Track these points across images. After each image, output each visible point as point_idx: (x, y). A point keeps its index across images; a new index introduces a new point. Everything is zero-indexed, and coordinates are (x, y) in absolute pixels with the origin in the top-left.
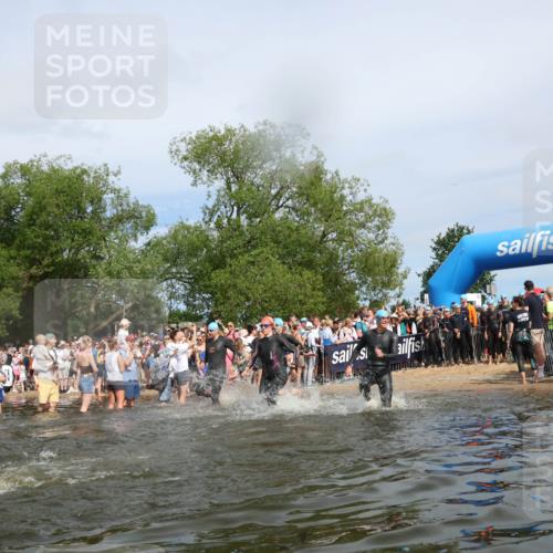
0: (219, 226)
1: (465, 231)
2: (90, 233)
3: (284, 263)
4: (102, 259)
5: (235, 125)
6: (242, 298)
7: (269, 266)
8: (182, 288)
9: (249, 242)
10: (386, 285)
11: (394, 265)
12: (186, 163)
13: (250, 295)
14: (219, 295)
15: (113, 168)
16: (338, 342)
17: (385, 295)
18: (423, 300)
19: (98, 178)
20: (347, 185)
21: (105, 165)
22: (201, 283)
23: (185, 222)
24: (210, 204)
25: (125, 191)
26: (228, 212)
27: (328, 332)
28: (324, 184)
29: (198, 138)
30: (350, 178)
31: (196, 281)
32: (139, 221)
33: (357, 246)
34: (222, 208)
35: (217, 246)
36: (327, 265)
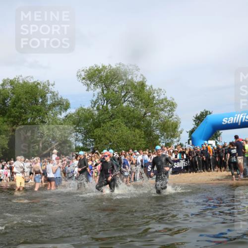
0: (98, 109)
1: (208, 113)
2: (40, 111)
3: (127, 126)
4: (46, 123)
5: (106, 65)
6: (108, 141)
7: (120, 127)
8: (81, 136)
9: (111, 116)
10: (173, 136)
11: (176, 127)
12: (84, 81)
13: (111, 140)
15: (51, 82)
17: (172, 141)
18: (189, 143)
19: (44, 87)
20: (156, 92)
21: (48, 81)
22: (90, 134)
23: (83, 107)
24: (94, 99)
25: (56, 93)
26: (102, 103)
27: (146, 157)
28: (145, 91)
29: (90, 69)
30: (157, 89)
31: (87, 133)
32: (62, 106)
33: (160, 118)
34: (100, 101)
35: (97, 118)
36: (146, 127)
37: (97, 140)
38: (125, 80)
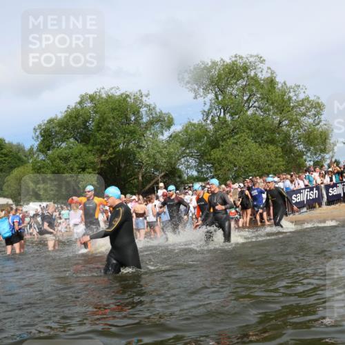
0: (213, 122)
2: (135, 132)
3: (256, 142)
4: (143, 147)
5: (217, 59)
6: (232, 166)
7: (247, 144)
8: (194, 161)
9: (233, 130)
10: (323, 151)
11: (327, 138)
12: (188, 85)
13: (236, 163)
15: (144, 92)
16: (295, 189)
17: (323, 158)
19: (136, 99)
20: (292, 90)
21: (140, 91)
22: (205, 158)
23: (192, 122)
24: (206, 108)
25: (153, 106)
26: (218, 113)
27: (288, 183)
28: (277, 90)
29: (195, 69)
30: (293, 85)
31: (202, 157)
32: (163, 123)
33: (302, 127)
34: (214, 110)
35: (213, 135)
36: (283, 141)
37: (217, 165)
38: (246, 79)
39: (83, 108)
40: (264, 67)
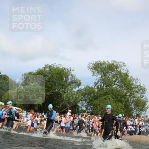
0: (98, 88)
2: (64, 85)
3: (114, 100)
4: (66, 93)
5: (106, 61)
6: (101, 109)
7: (110, 100)
8: (85, 103)
9: (105, 93)
10: (142, 110)
11: (145, 104)
12: (91, 70)
13: (103, 108)
14: (95, 106)
15: (72, 69)
17: (141, 113)
19: (68, 71)
20: (134, 80)
21: (70, 68)
22: (91, 103)
23: (89, 85)
24: (96, 81)
25: (74, 75)
26: (101, 84)
28: (128, 79)
29: (95, 63)
30: (135, 78)
31: (89, 102)
32: (77, 84)
33: (135, 98)
34: (99, 83)
35: (97, 93)
36: (126, 102)
37: (95, 107)
38: (116, 71)
39: (45, 70)
40: (125, 68)
